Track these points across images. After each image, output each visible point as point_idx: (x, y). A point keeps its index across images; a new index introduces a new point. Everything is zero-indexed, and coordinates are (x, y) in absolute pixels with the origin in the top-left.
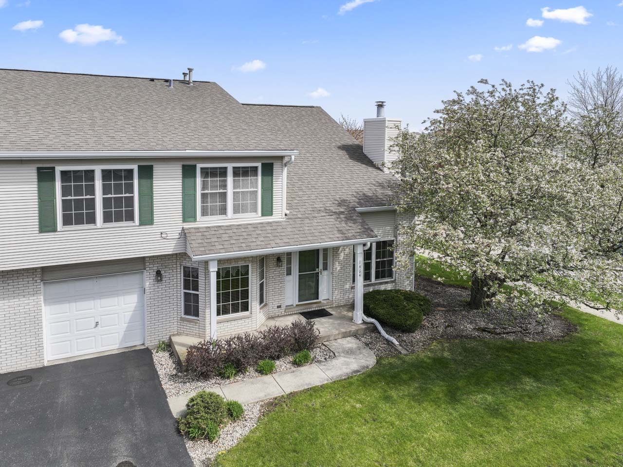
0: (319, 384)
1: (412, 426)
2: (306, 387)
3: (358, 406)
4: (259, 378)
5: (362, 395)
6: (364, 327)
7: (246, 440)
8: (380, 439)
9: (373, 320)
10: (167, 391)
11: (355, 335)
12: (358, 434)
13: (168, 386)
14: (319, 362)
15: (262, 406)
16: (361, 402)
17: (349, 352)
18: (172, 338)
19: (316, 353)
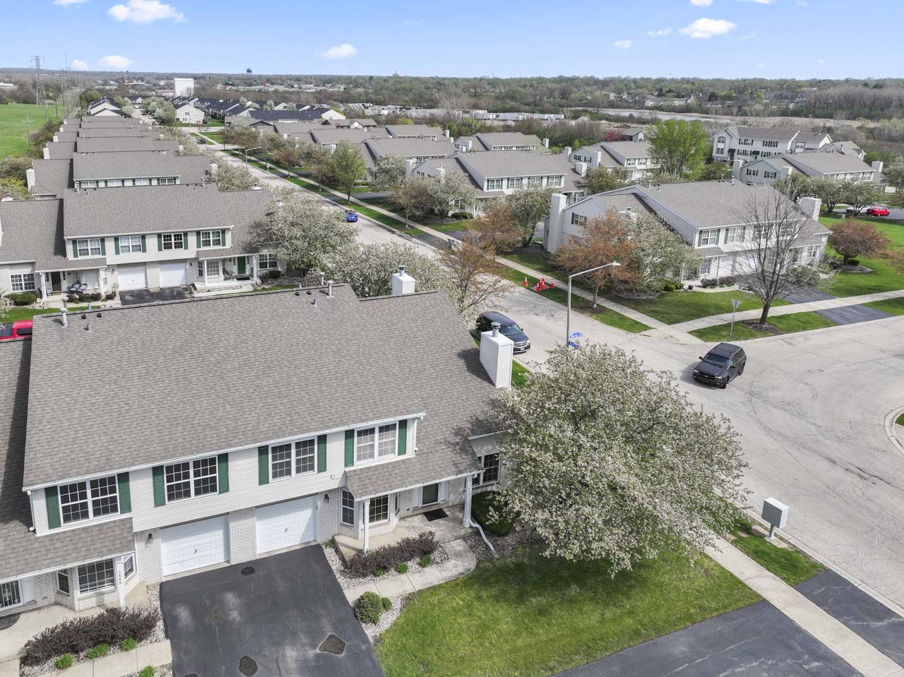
0: (437, 584)
1: (491, 620)
2: (429, 586)
3: (461, 603)
4: (398, 576)
5: (463, 596)
6: (470, 531)
7: (395, 624)
8: (472, 628)
9: (477, 525)
10: (341, 585)
11: (464, 538)
12: (459, 624)
13: (341, 580)
14: (437, 563)
15: (402, 600)
16: (463, 601)
17: (458, 555)
18: (335, 537)
19: (436, 555)
